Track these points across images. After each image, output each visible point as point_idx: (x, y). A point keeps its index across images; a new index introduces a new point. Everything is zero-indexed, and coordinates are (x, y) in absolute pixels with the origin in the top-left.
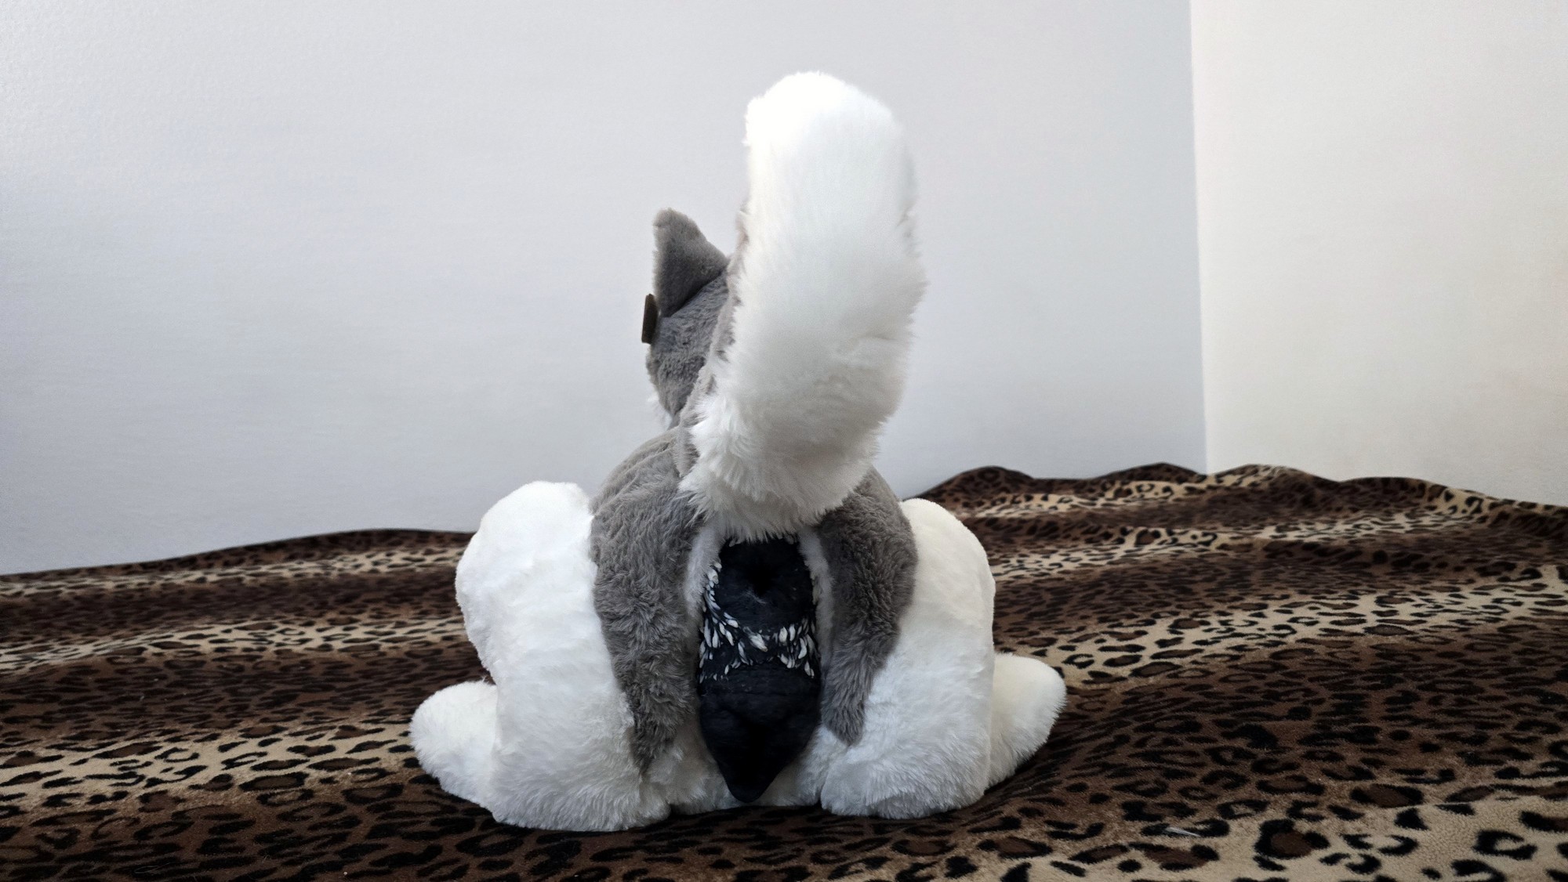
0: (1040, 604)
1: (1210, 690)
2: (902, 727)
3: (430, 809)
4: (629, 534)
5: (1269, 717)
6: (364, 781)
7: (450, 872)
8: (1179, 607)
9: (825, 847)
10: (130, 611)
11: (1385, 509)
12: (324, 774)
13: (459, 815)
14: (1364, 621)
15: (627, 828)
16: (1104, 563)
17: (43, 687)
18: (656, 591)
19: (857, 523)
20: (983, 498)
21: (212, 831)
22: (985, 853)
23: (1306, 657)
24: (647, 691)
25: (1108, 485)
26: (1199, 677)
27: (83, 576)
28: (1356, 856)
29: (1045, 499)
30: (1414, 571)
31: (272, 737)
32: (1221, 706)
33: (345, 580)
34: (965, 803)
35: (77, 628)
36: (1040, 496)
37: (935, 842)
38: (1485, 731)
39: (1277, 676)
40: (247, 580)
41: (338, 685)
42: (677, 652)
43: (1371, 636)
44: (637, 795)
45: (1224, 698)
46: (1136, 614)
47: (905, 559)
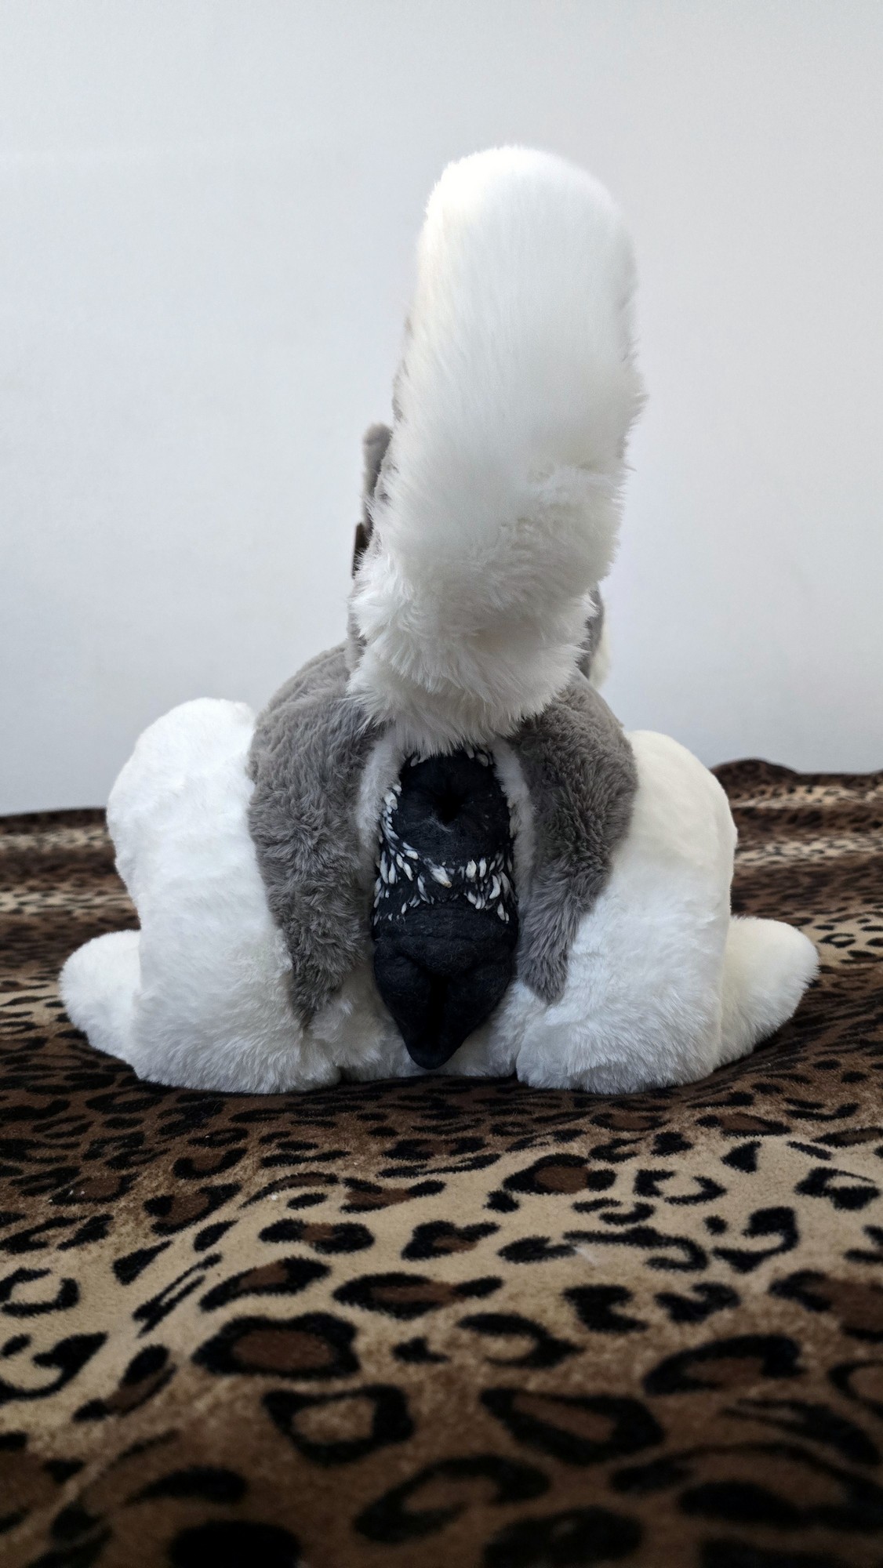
0: (798, 886)
2: (612, 982)
3: (69, 1063)
4: (290, 746)
6: (8, 1033)
7: (71, 1129)
9: (510, 1119)
13: (100, 1071)
15: (284, 1090)
16: (872, 849)
18: (322, 811)
19: (564, 738)
20: (741, 790)
22: (704, 1129)
24: (308, 930)
29: (810, 791)
34: (689, 1079)
36: (805, 788)
37: (645, 1118)
41: (18, 945)
42: (345, 885)
44: (297, 1052)
47: (622, 783)
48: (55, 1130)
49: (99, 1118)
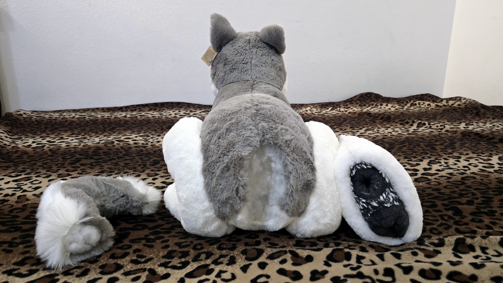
1: (441, 191)
5: (460, 203)
8: (431, 155)
10: (106, 126)
14: (494, 167)
16: (406, 133)
17: (88, 153)
20: (366, 103)
23: (473, 180)
25: (409, 101)
26: (437, 185)
28: (484, 257)
29: (387, 105)
31: (155, 177)
32: (444, 198)
36: (386, 104)
39: (463, 187)
40: (138, 117)
43: (496, 174)
45: (445, 195)
46: (417, 156)
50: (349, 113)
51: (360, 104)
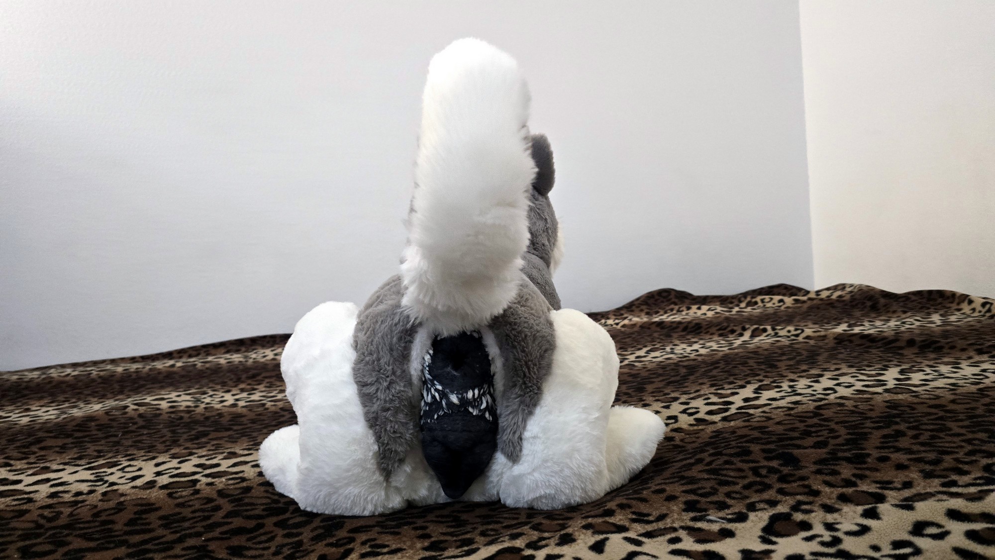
0: (677, 375)
1: (767, 430)
2: (545, 452)
3: (264, 501)
4: (374, 333)
5: (799, 447)
6: (231, 484)
7: (266, 539)
8: (765, 376)
9: (491, 527)
10: (128, 384)
11: (926, 311)
12: (210, 480)
13: (280, 505)
14: (885, 385)
16: (725, 349)
17: (65, 429)
18: (391, 367)
19: (515, 324)
20: (660, 308)
21: (135, 513)
22: (584, 531)
23: (839, 408)
24: (386, 430)
25: (743, 299)
26: (763, 421)
27: (107, 364)
28: (827, 536)
29: (699, 308)
30: (932, 352)
31: (187, 458)
33: (256, 365)
34: (589, 500)
35: (96, 395)
36: (697, 306)
37: (559, 525)
38: (944, 456)
39: (814, 421)
40: (199, 365)
41: (235, 428)
42: (404, 406)
43: (886, 395)
44: (383, 493)
45: (774, 435)
46: (735, 381)
47: (548, 346)
48: (258, 539)
49: (281, 532)
50: (624, 326)
51: (648, 311)
